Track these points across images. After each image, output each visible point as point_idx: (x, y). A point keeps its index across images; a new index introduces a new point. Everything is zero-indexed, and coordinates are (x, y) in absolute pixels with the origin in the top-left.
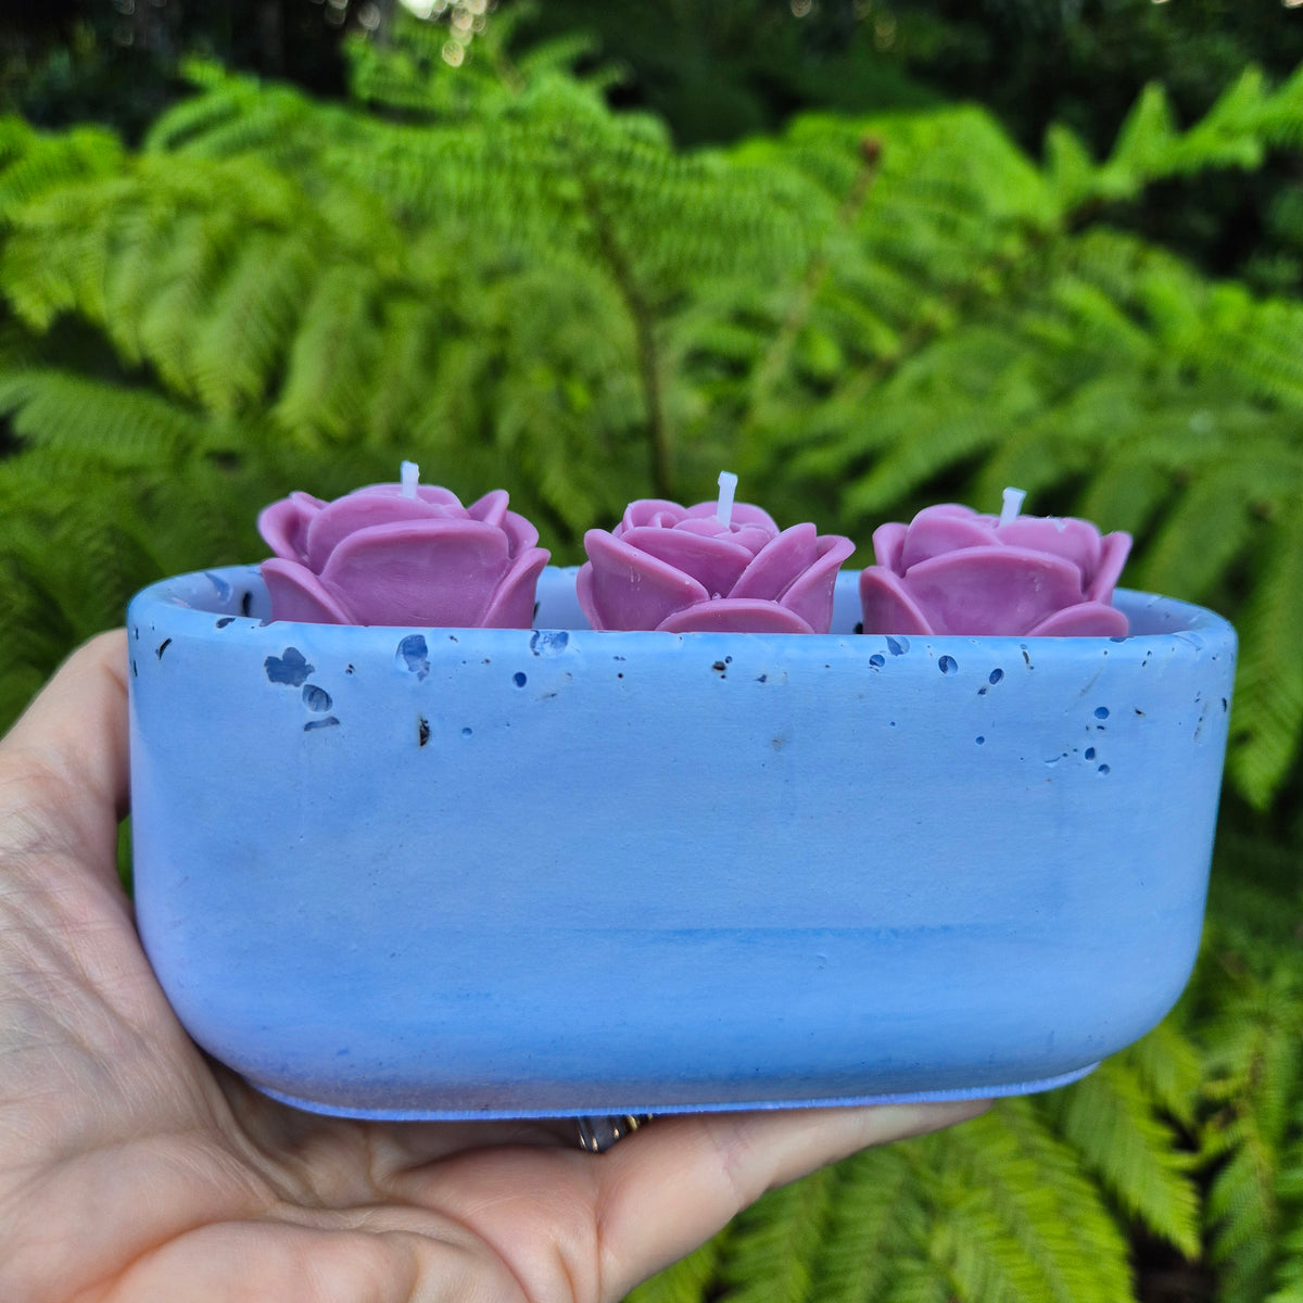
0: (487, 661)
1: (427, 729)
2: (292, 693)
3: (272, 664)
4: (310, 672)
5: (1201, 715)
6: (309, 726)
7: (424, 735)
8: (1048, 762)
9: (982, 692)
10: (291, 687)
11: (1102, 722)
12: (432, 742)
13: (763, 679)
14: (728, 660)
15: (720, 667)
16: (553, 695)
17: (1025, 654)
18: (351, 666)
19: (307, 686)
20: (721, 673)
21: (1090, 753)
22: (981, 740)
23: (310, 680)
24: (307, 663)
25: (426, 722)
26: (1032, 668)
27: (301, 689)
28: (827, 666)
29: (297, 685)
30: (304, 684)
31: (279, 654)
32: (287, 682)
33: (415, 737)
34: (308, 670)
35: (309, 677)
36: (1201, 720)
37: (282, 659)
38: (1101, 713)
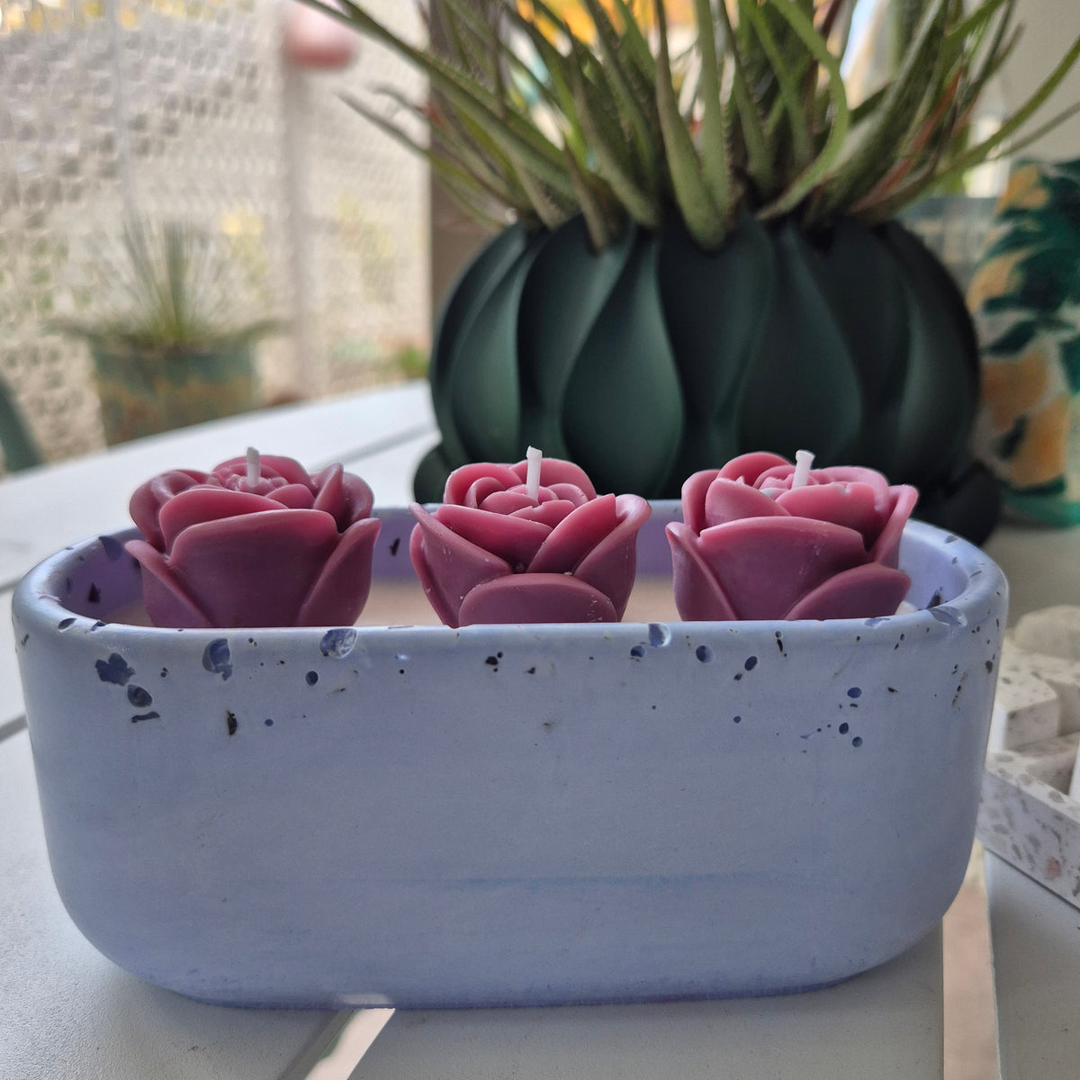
0: (282, 662)
1: (234, 721)
2: (119, 691)
3: (100, 664)
4: (132, 674)
5: (959, 684)
6: (136, 719)
7: (232, 725)
8: (804, 736)
9: (738, 678)
10: (118, 686)
11: (855, 701)
12: (239, 732)
13: (532, 671)
15: (492, 661)
16: (342, 690)
17: (780, 643)
18: (165, 669)
19: (130, 686)
20: (494, 667)
21: (844, 728)
22: (737, 719)
23: (134, 681)
24: (128, 667)
25: (233, 715)
26: (786, 654)
27: (125, 688)
28: (591, 658)
29: (122, 684)
30: (127, 684)
31: (106, 659)
32: (114, 682)
33: (225, 728)
34: (130, 673)
35: (132, 678)
36: (959, 688)
37: (107, 662)
38: (854, 693)
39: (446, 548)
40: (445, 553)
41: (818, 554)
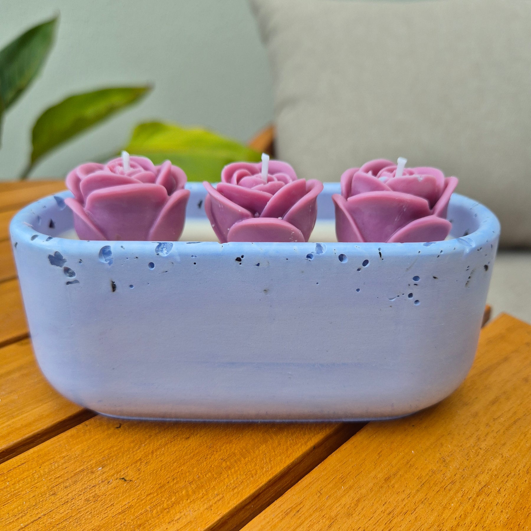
0: (137, 258)
1: (115, 285)
2: (59, 270)
3: (50, 257)
4: (65, 262)
5: (470, 275)
6: (68, 283)
7: (114, 287)
8: (390, 299)
9: (359, 270)
10: (58, 268)
11: (416, 282)
12: (117, 290)
13: (258, 265)
14: (242, 257)
15: (238, 259)
16: (166, 272)
17: (380, 253)
18: (81, 260)
19: (64, 267)
20: (240, 262)
21: (410, 295)
22: (358, 290)
23: (66, 265)
24: (63, 258)
25: (114, 282)
26: (383, 259)
27: (62, 269)
28: (287, 259)
29: (61, 266)
30: (64, 266)
31: (53, 254)
32: (57, 265)
33: (110, 288)
34: (64, 261)
35: (65, 263)
36: (469, 277)
37: (54, 256)
38: (416, 278)
39: (221, 205)
40: (220, 207)
41: (405, 211)
